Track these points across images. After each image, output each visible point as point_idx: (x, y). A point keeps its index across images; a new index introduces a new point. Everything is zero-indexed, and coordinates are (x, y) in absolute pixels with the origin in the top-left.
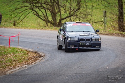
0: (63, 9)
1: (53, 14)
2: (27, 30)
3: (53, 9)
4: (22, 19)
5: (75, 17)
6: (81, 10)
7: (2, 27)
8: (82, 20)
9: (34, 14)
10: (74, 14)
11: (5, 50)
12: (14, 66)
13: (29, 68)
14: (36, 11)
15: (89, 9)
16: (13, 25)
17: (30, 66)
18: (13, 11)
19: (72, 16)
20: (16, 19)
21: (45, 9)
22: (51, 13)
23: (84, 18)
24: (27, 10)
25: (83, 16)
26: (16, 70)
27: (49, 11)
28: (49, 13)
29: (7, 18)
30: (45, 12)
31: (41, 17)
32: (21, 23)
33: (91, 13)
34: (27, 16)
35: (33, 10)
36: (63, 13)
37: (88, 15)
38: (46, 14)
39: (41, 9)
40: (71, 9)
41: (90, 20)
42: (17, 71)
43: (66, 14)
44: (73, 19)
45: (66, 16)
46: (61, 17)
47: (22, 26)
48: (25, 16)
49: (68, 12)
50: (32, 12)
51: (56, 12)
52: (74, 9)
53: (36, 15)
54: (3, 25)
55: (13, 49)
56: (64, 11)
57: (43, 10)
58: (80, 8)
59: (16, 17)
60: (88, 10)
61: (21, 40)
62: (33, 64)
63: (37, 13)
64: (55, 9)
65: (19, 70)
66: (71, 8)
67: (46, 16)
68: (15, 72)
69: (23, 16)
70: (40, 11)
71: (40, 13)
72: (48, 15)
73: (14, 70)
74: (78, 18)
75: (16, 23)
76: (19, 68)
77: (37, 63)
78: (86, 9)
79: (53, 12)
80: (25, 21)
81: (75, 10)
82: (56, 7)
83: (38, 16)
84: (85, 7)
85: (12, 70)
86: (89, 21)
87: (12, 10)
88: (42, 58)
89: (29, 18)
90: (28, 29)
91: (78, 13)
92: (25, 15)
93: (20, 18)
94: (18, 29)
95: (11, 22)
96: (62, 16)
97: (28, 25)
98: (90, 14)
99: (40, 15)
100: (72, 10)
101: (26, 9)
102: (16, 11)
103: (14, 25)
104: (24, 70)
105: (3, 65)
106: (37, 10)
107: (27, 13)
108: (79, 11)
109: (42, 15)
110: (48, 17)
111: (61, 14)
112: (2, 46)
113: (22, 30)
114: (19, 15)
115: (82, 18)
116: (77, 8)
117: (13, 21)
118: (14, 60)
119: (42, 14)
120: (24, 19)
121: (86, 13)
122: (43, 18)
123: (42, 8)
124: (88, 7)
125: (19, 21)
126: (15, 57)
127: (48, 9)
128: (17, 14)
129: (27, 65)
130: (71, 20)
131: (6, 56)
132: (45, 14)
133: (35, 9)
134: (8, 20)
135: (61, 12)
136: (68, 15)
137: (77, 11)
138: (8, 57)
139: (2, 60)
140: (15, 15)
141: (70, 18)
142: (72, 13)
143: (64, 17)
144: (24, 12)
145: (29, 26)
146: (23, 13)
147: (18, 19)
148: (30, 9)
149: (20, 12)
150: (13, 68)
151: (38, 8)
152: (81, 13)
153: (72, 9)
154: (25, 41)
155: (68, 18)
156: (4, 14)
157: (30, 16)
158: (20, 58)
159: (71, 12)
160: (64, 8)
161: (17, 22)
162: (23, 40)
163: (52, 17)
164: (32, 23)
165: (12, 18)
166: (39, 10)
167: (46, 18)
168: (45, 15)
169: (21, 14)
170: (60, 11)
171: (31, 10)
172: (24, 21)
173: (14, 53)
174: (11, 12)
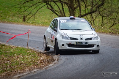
0: (83, 3)
1: (71, 10)
2: (38, 27)
3: (71, 3)
4: (34, 13)
5: (97, 13)
6: (105, 6)
7: (10, 23)
8: (105, 18)
9: (48, 8)
10: (97, 10)
11: (11, 50)
12: (22, 70)
13: (39, 73)
14: (50, 5)
15: (115, 4)
16: (22, 21)
17: (40, 71)
18: (24, 4)
19: (94, 12)
20: (26, 13)
21: (61, 3)
22: (69, 8)
23: (108, 16)
24: (41, 3)
25: (107, 14)
26: (24, 75)
27: (66, 5)
28: (66, 8)
29: (16, 12)
30: (61, 6)
31: (57, 12)
32: (32, 19)
33: (117, 10)
34: (40, 10)
35: (47, 4)
36: (83, 8)
37: (113, 12)
38: (63, 9)
39: (56, 3)
40: (92, 4)
41: (116, 18)
42: (25, 77)
43: (87, 10)
44: (95, 17)
45: (87, 12)
46: (80, 13)
47: (34, 22)
48: (38, 11)
49: (89, 8)
50: (46, 5)
51: (75, 7)
52: (96, 5)
53: (51, 10)
54: (11, 21)
55: (21, 50)
56: (84, 6)
57: (59, 4)
58: (104, 4)
59: (26, 11)
60: (114, 6)
61: (31, 39)
62: (44, 68)
63: (51, 7)
64: (74, 3)
65: (27, 75)
66: (93, 2)
67: (62, 12)
68: (22, 77)
69: (35, 11)
70: (56, 5)
71: (56, 8)
72: (64, 10)
73: (22, 74)
74: (101, 15)
75: (27, 19)
76: (27, 73)
77: (49, 68)
78: (111, 4)
79: (71, 7)
80: (37, 16)
81: (98, 5)
82: (75, 1)
83: (53, 11)
84: (110, 2)
85: (19, 75)
86: (114, 19)
87: (22, 2)
88: (56, 61)
89: (42, 13)
90: (40, 26)
91: (101, 9)
92: (38, 9)
93: (31, 12)
94: (29, 26)
95: (20, 17)
96: (82, 12)
97: (40, 22)
98: (115, 11)
99: (55, 9)
100: (94, 6)
101: (39, 2)
102: (27, 4)
103: (24, 20)
104: (33, 76)
105: (8, 68)
106: (52, 3)
107: (40, 7)
108: (102, 6)
109: (57, 10)
110: (65, 13)
111: (80, 10)
112: (8, 45)
113: (33, 27)
114: (30, 8)
115: (106, 16)
116: (100, 3)
117: (22, 16)
118: (22, 63)
119: (58, 8)
120: (36, 14)
121: (111, 10)
122: (59, 13)
123: (58, 2)
124: (113, 2)
125: (30, 17)
126: (23, 59)
127: (65, 3)
128: (28, 7)
129: (37, 70)
130: (92, 18)
131: (13, 58)
132: (61, 8)
133: (50, 3)
134: (16, 14)
135: (81, 7)
136: (90, 11)
137: (100, 6)
138: (15, 58)
139: (8, 63)
140: (25, 9)
141: (92, 15)
142: (94, 9)
143: (84, 13)
144: (37, 5)
145: (42, 22)
146: (35, 6)
147: (28, 13)
148: (43, 2)
149: (31, 5)
150: (20, 72)
151: (54, 1)
152: (105, 9)
153: (95, 4)
154: (36, 40)
155: (89, 15)
156: (12, 7)
157: (43, 10)
158: (29, 60)
159: (93, 7)
160: (85, 2)
161: (28, 17)
162: (34, 40)
163: (70, 12)
164: (46, 19)
165: (22, 12)
166: (54, 4)
167: (63, 13)
168: (61, 10)
169: (33, 7)
170: (79, 6)
171: (45, 4)
172: (35, 16)
173: (23, 55)
174: (20, 5)
